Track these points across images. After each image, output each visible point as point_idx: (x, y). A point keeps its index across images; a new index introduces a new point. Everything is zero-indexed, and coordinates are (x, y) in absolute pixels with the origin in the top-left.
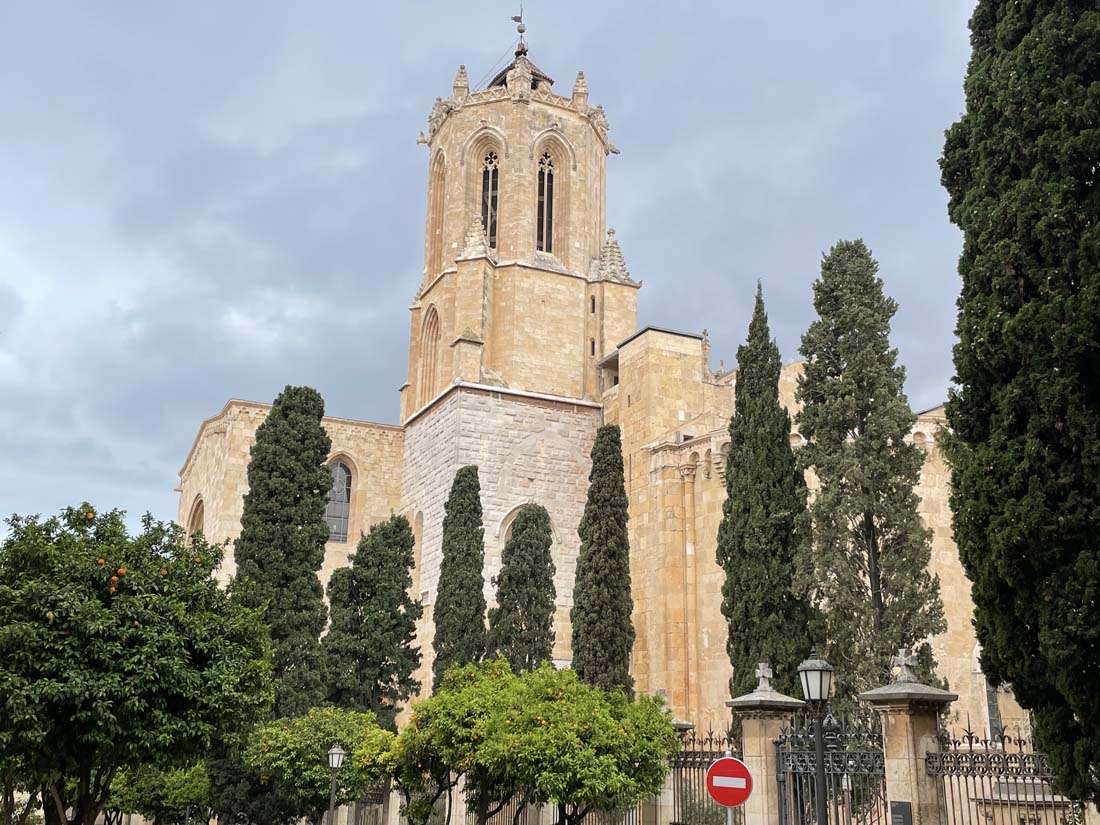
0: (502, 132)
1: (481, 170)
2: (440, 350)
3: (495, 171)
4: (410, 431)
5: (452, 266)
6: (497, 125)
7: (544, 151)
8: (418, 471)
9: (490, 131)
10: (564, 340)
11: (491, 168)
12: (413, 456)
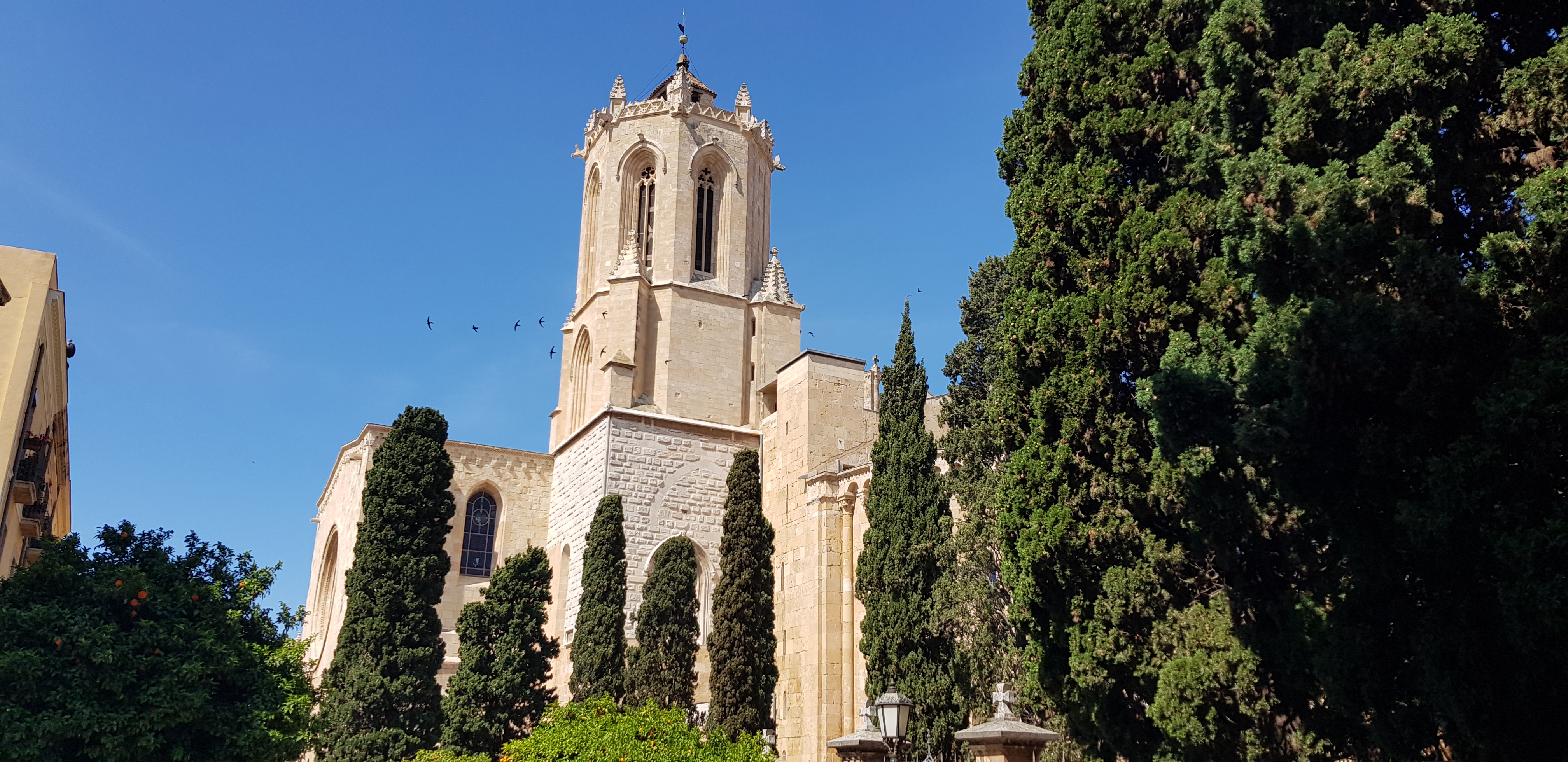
0: (659, 146)
1: (637, 186)
2: (591, 374)
3: (652, 187)
4: (559, 460)
5: (605, 286)
6: (654, 138)
7: (704, 166)
8: (566, 501)
9: (649, 146)
10: (722, 365)
11: (647, 183)
12: (562, 486)
